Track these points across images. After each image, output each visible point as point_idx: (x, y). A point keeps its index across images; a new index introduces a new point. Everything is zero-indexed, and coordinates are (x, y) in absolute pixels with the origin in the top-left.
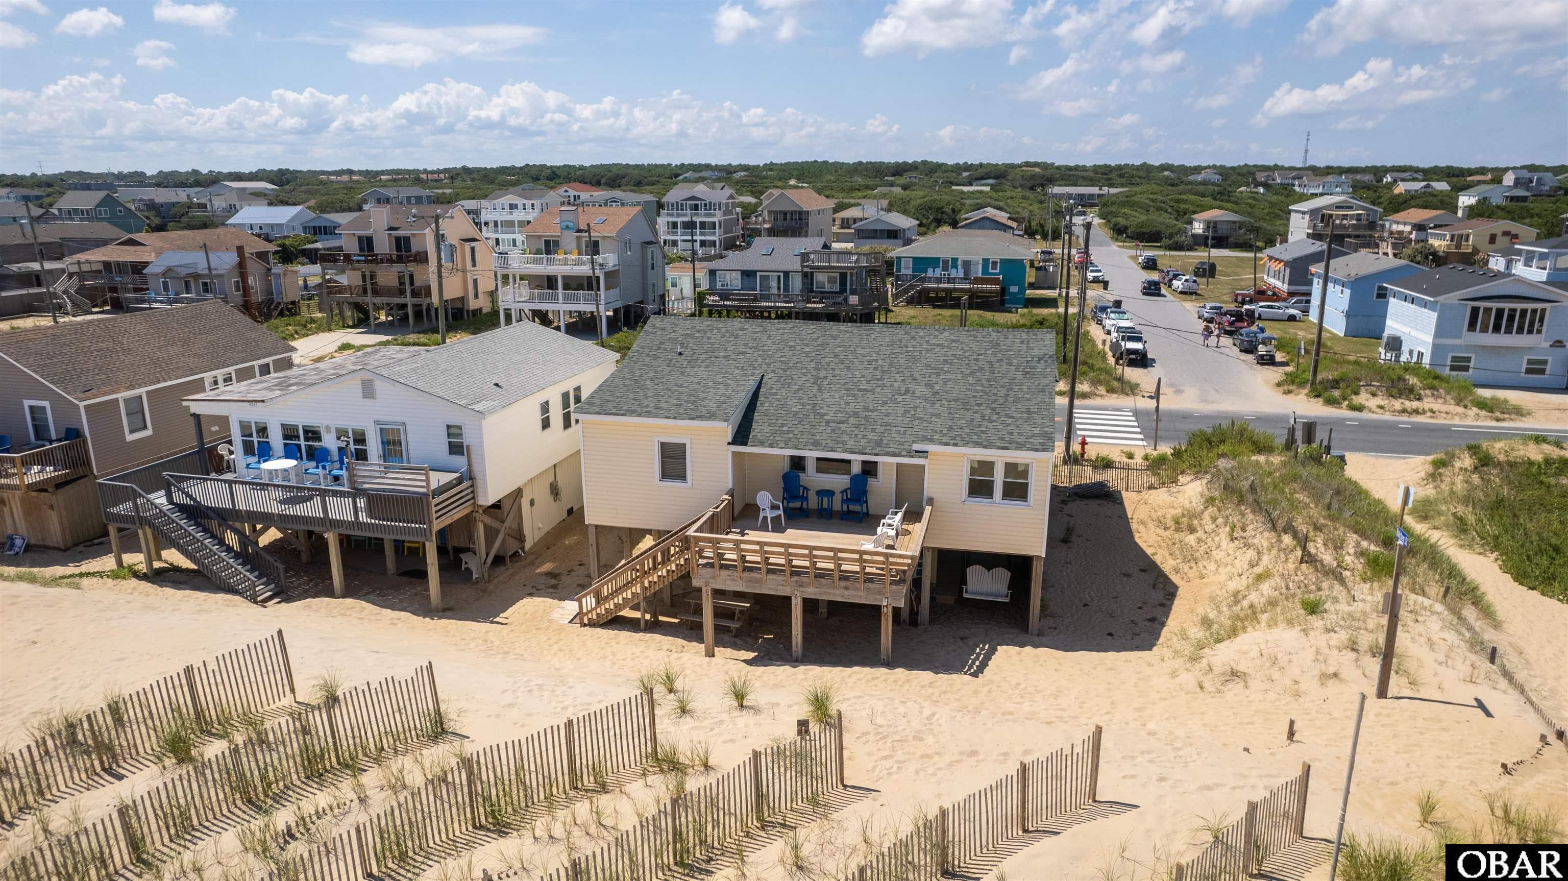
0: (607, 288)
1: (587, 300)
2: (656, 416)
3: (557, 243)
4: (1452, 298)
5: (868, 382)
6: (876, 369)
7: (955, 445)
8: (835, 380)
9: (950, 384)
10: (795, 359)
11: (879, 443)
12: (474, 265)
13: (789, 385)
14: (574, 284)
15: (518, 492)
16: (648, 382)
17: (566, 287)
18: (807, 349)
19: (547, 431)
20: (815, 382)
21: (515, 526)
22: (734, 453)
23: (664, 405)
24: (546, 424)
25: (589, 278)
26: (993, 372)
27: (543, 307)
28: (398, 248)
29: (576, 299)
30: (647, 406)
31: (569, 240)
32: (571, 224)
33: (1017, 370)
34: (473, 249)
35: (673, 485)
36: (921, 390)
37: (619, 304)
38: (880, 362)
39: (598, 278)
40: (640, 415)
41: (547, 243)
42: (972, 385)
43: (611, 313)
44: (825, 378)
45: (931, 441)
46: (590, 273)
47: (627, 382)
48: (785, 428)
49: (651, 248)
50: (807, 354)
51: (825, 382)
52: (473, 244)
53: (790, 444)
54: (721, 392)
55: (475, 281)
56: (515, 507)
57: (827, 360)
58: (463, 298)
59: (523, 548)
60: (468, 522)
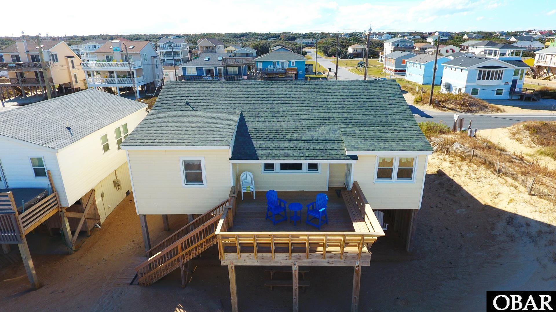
0: (137, 76)
1: (129, 82)
2: (180, 145)
3: (112, 58)
4: (473, 67)
5: (305, 114)
6: (306, 106)
7: (373, 150)
8: (285, 113)
9: (352, 113)
10: (257, 102)
11: (325, 152)
12: (73, 67)
13: (258, 118)
14: (122, 75)
15: (92, 191)
16: (170, 121)
17: (118, 77)
18: (263, 96)
19: (108, 152)
20: (273, 115)
21: (92, 212)
22: (233, 164)
23: (184, 137)
24: (106, 148)
25: (129, 72)
26: (372, 104)
27: (109, 86)
28: (33, 61)
29: (124, 82)
30: (173, 138)
31: (117, 56)
32: (118, 49)
33: (385, 102)
34: (72, 61)
35: (194, 187)
36: (337, 117)
37: (143, 83)
38: (308, 102)
39: (133, 72)
40: (168, 145)
41: (107, 57)
42: (364, 112)
43: (140, 89)
44: (279, 112)
45: (359, 149)
46: (128, 69)
47: (156, 122)
48: (264, 146)
49: (155, 59)
50: (263, 99)
51: (280, 115)
52: (72, 59)
53: (270, 156)
54: (219, 125)
55: (75, 76)
56: (91, 201)
57: (276, 102)
58: (70, 83)
59: (99, 224)
60: (57, 218)
